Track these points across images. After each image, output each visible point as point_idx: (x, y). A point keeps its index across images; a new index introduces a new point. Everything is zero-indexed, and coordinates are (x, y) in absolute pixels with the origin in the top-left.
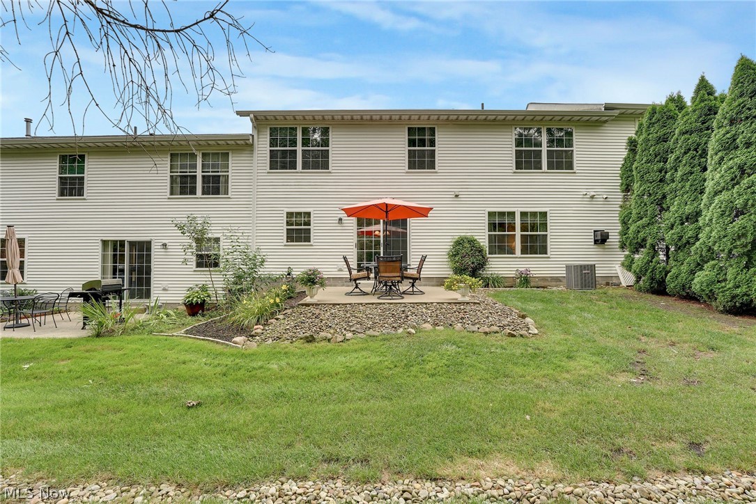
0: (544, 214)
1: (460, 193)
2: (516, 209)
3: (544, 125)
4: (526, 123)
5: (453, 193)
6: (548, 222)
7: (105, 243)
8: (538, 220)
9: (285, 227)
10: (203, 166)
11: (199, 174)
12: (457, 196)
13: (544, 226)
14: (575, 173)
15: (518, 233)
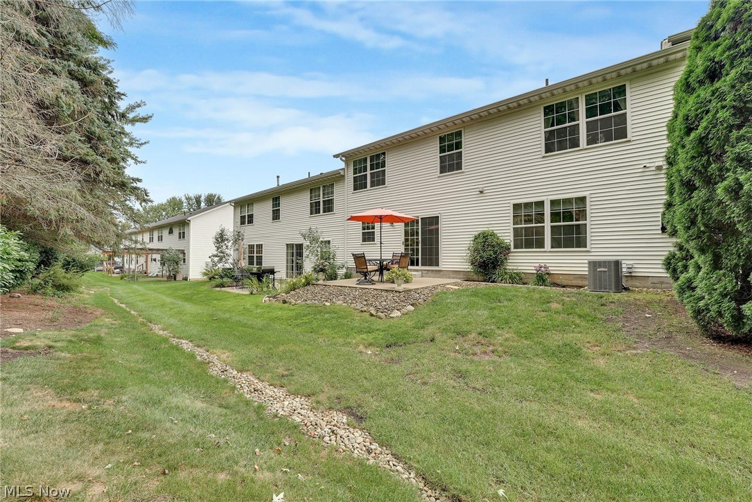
0: (582, 200)
1: (485, 189)
2: (545, 198)
3: (581, 94)
4: (558, 98)
5: (478, 190)
6: (588, 209)
7: (287, 245)
8: (574, 208)
9: (361, 231)
10: (324, 194)
11: (321, 200)
12: (481, 192)
13: (582, 214)
14: (630, 141)
15: (547, 224)
